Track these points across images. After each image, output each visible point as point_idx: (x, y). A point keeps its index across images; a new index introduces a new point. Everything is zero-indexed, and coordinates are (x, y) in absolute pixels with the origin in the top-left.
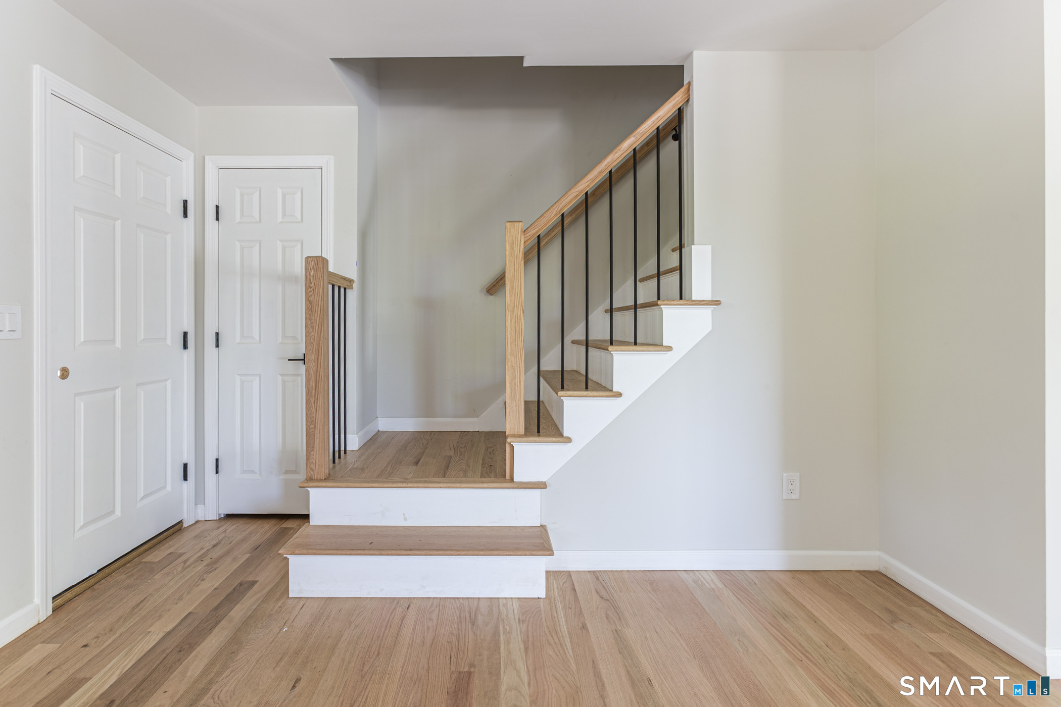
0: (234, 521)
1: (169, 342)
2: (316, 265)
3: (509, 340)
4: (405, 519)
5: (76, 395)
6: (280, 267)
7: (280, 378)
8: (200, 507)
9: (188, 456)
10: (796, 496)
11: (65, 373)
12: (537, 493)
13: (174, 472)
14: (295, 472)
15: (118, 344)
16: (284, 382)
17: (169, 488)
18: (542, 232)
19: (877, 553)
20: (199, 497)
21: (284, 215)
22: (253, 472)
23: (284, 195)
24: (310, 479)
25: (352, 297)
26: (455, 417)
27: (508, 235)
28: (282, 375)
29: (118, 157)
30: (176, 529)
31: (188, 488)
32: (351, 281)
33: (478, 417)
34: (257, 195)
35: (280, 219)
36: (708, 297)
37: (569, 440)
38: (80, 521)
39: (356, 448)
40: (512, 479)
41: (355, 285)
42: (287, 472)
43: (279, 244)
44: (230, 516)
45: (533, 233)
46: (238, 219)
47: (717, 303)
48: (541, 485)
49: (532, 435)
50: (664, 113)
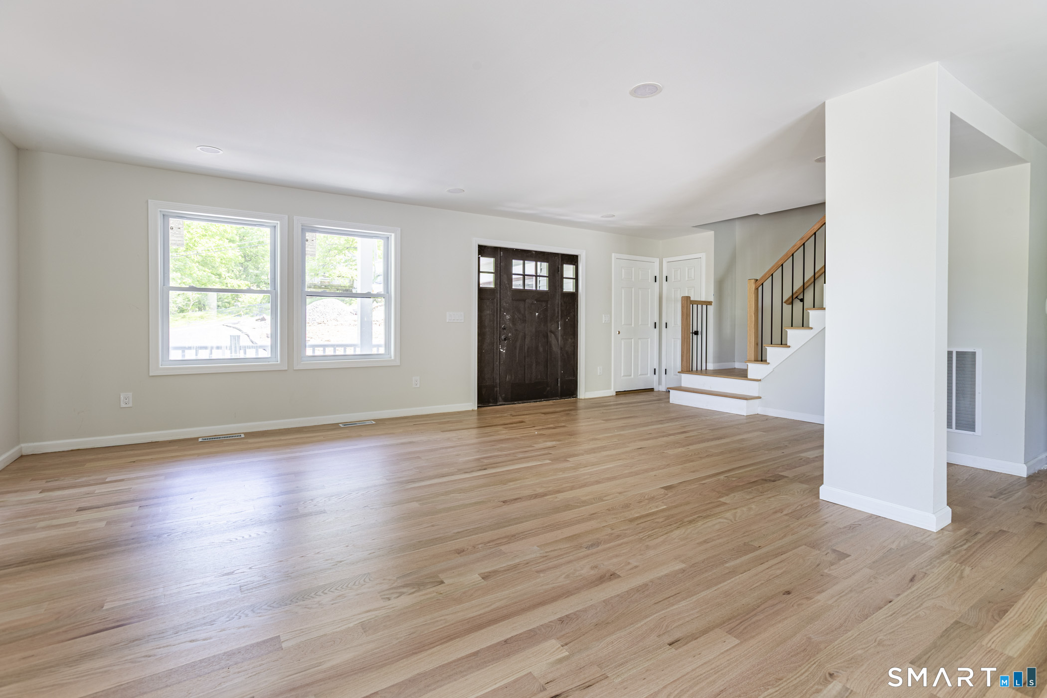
1: (649, 326)
2: (686, 299)
4: (711, 388)
5: (622, 339)
8: (660, 386)
9: (655, 367)
11: (619, 333)
12: (757, 383)
13: (651, 372)
15: (633, 326)
17: (649, 375)
20: (660, 383)
21: (688, 277)
23: (688, 269)
30: (652, 390)
31: (656, 377)
32: (709, 302)
34: (679, 271)
35: (687, 279)
37: (768, 364)
38: (622, 375)
39: (713, 369)
40: (746, 377)
41: (713, 303)
43: (686, 289)
45: (760, 283)
46: (673, 281)
48: (759, 380)
49: (756, 361)
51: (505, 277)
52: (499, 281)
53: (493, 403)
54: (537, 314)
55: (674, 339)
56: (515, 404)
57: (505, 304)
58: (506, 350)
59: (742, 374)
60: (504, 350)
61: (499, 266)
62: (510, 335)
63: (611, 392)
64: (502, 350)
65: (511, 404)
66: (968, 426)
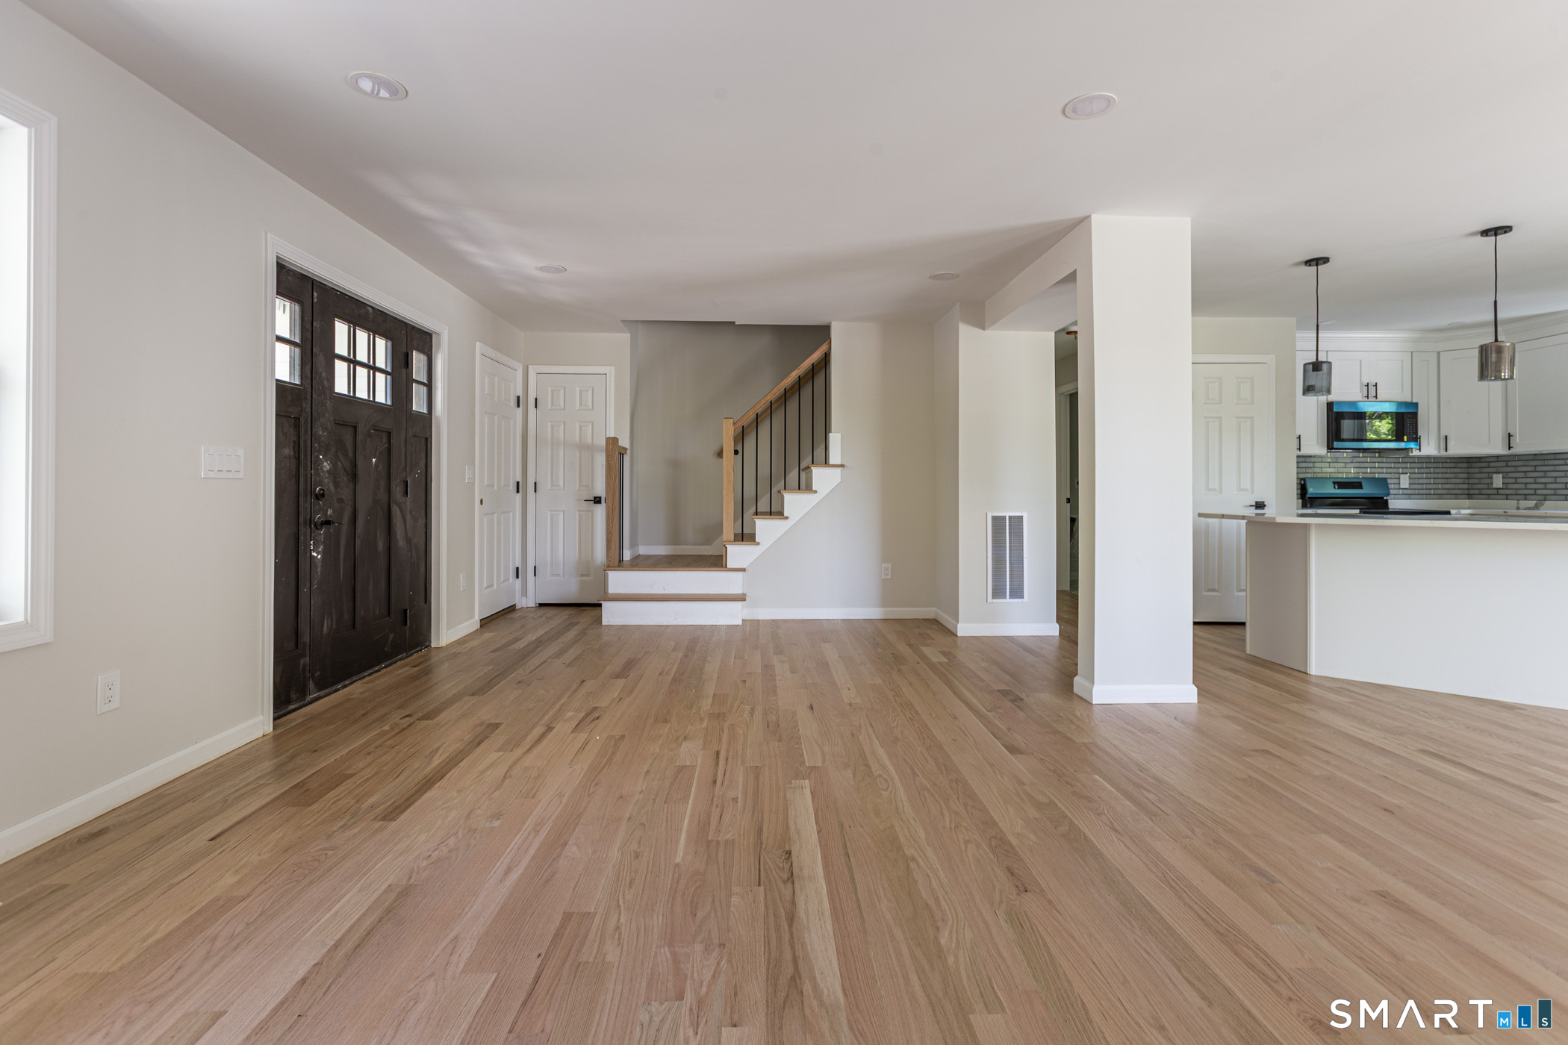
0: (543, 608)
1: (509, 488)
2: (612, 442)
3: (725, 486)
4: (664, 590)
5: (484, 514)
6: (578, 439)
7: (577, 512)
8: (525, 597)
9: (518, 564)
10: (889, 577)
11: (482, 503)
12: (740, 574)
13: (512, 573)
14: (587, 575)
15: (496, 488)
16: (580, 516)
17: (510, 580)
18: (745, 424)
19: (934, 609)
20: (524, 592)
21: (581, 404)
22: (559, 575)
23: (581, 392)
24: (609, 566)
25: (627, 459)
26: (695, 545)
27: (724, 426)
28: (578, 511)
29: (496, 378)
30: (512, 608)
31: (518, 583)
32: (626, 449)
33: (710, 545)
34: (562, 391)
35: (578, 408)
36: (839, 462)
37: (758, 544)
38: (485, 585)
39: (628, 559)
40: (726, 567)
41: (628, 452)
42: (582, 575)
43: (577, 424)
44: (541, 605)
45: (740, 424)
46: (549, 407)
47: (842, 466)
48: (744, 570)
49: (738, 541)
50: (816, 356)
51: (320, 360)
52: (308, 367)
53: (298, 700)
54: (374, 460)
55: (551, 511)
56: (338, 690)
57: (321, 433)
58: (324, 554)
59: (717, 562)
60: (318, 553)
61: (309, 327)
62: (330, 512)
63: (473, 624)
64: (315, 554)
65: (331, 693)
66: (1017, 592)
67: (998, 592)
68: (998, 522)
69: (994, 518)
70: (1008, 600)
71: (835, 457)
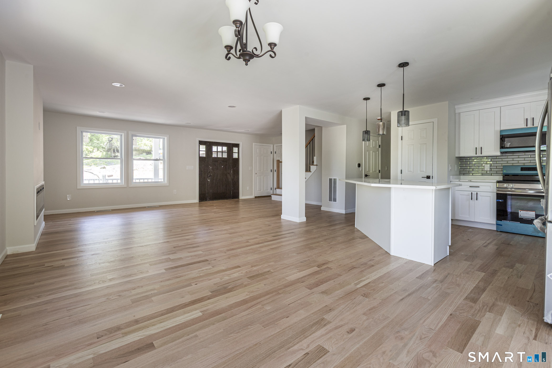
1: (269, 171)
5: (257, 176)
9: (272, 187)
15: (262, 171)
17: (269, 191)
29: (262, 149)
30: (270, 196)
31: (272, 191)
38: (257, 191)
47: (317, 165)
51: (209, 153)
52: (207, 154)
53: (205, 200)
54: (222, 166)
56: (214, 201)
57: (210, 163)
60: (209, 180)
61: (207, 148)
62: (212, 174)
63: (253, 197)
65: (212, 201)
66: (335, 200)
67: (330, 200)
68: (330, 180)
69: (329, 179)
70: (333, 202)
71: (315, 163)
